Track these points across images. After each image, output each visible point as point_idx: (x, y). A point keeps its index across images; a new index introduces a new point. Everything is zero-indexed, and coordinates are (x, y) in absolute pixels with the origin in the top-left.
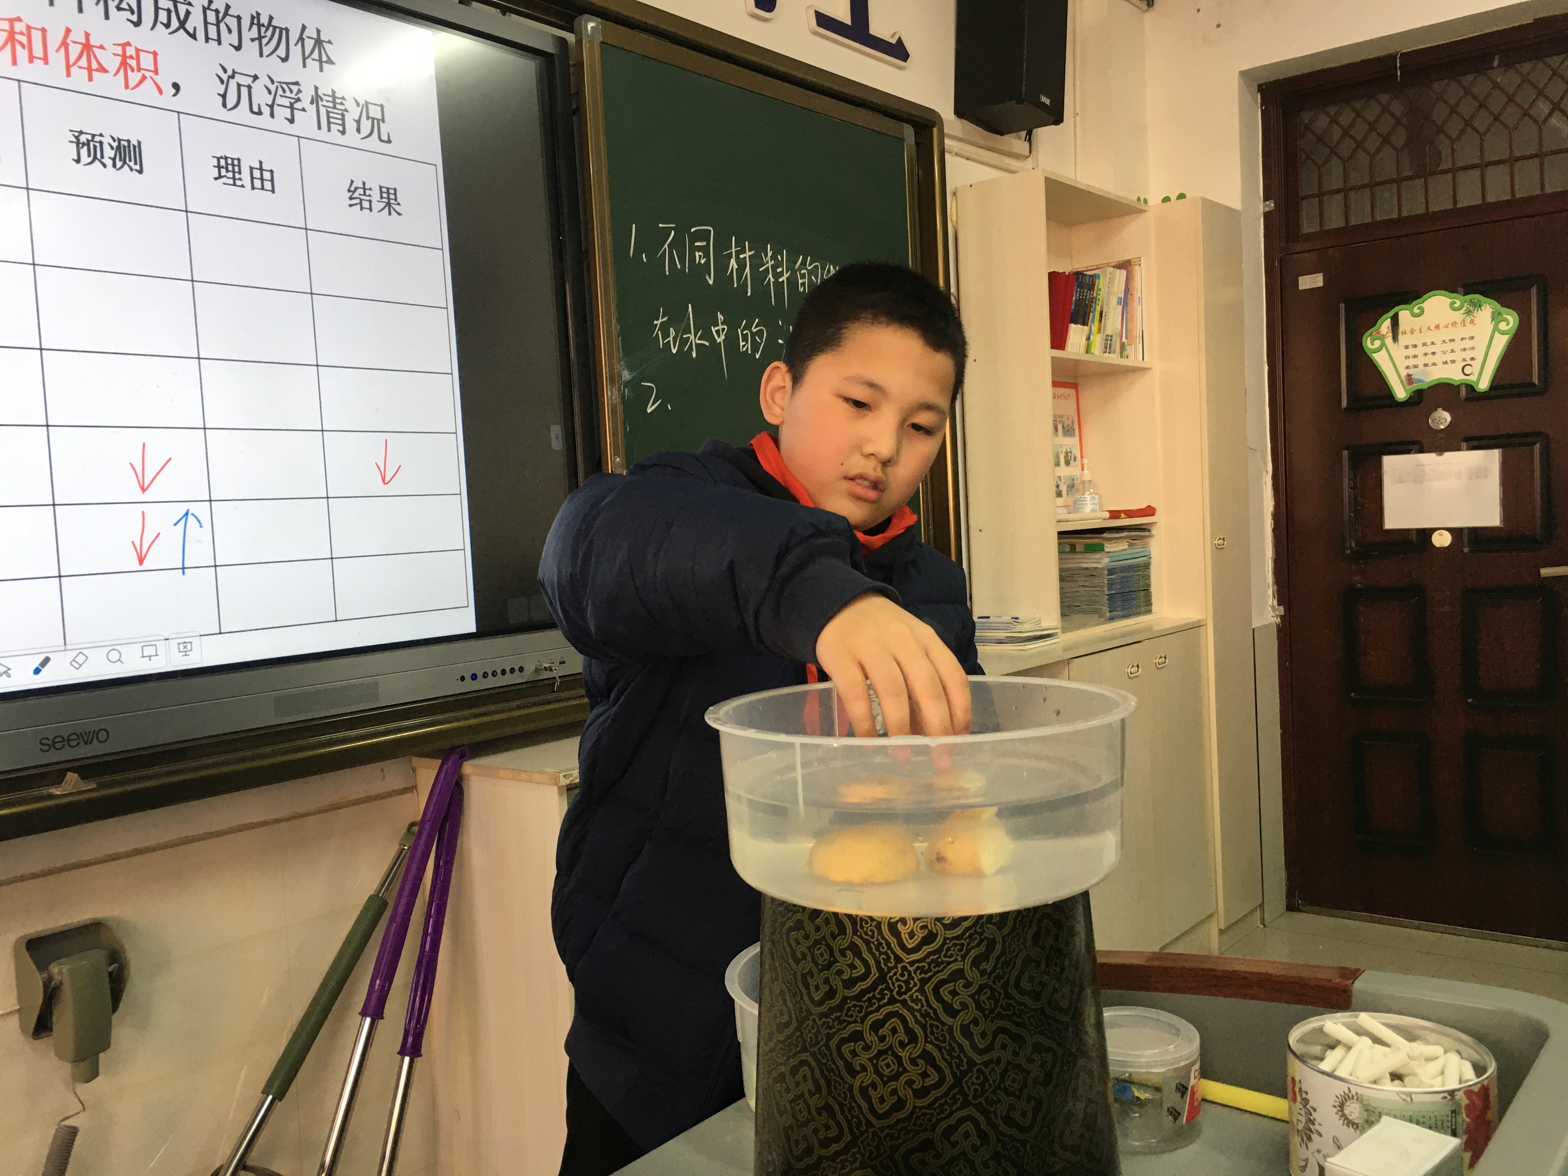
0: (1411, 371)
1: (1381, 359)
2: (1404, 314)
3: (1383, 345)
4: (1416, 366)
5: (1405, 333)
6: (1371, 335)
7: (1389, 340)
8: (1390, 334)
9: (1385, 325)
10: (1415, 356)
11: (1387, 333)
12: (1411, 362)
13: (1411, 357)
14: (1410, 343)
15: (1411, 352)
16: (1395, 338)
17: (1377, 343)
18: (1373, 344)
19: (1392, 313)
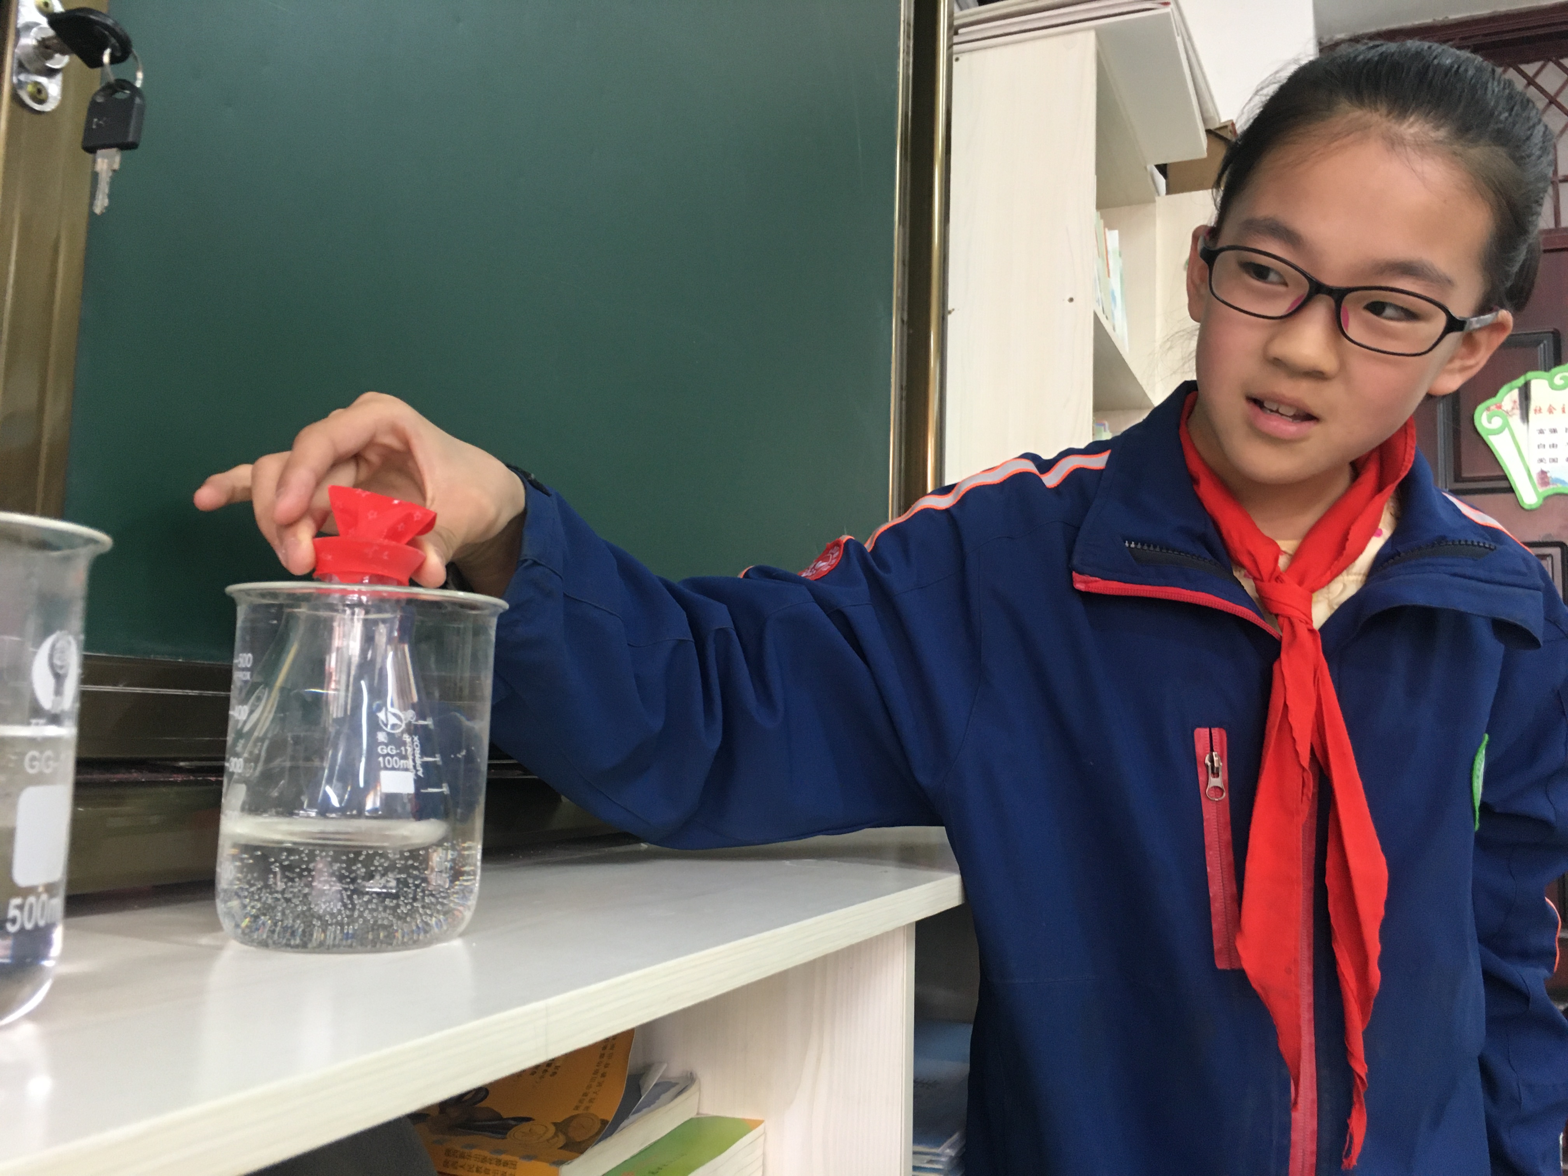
0: (1545, 467)
1: (1501, 445)
2: (1539, 384)
3: (1506, 425)
4: (1554, 460)
5: (1539, 411)
6: (1488, 409)
7: (1515, 420)
8: (1517, 412)
9: (1509, 396)
10: (1554, 446)
11: (1513, 409)
12: (1548, 453)
13: (1547, 446)
14: (1547, 428)
15: (1548, 438)
16: (1525, 416)
17: (1497, 422)
18: (1490, 422)
19: (1520, 381)
